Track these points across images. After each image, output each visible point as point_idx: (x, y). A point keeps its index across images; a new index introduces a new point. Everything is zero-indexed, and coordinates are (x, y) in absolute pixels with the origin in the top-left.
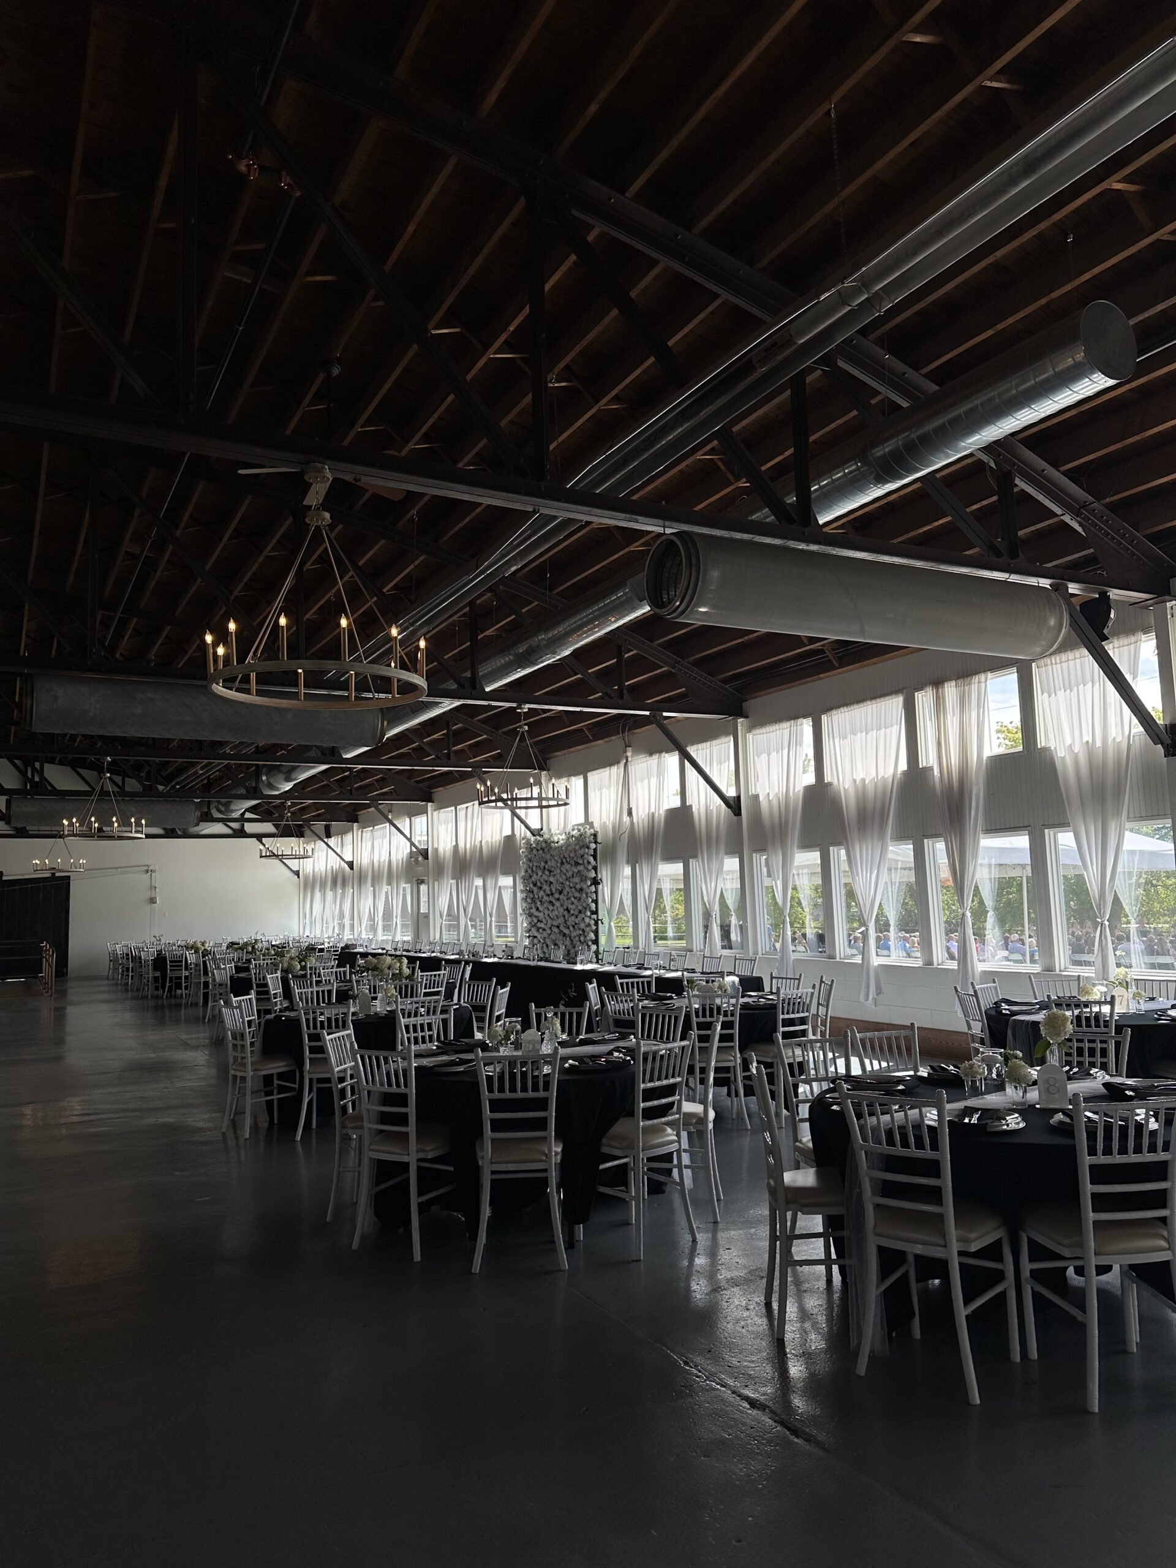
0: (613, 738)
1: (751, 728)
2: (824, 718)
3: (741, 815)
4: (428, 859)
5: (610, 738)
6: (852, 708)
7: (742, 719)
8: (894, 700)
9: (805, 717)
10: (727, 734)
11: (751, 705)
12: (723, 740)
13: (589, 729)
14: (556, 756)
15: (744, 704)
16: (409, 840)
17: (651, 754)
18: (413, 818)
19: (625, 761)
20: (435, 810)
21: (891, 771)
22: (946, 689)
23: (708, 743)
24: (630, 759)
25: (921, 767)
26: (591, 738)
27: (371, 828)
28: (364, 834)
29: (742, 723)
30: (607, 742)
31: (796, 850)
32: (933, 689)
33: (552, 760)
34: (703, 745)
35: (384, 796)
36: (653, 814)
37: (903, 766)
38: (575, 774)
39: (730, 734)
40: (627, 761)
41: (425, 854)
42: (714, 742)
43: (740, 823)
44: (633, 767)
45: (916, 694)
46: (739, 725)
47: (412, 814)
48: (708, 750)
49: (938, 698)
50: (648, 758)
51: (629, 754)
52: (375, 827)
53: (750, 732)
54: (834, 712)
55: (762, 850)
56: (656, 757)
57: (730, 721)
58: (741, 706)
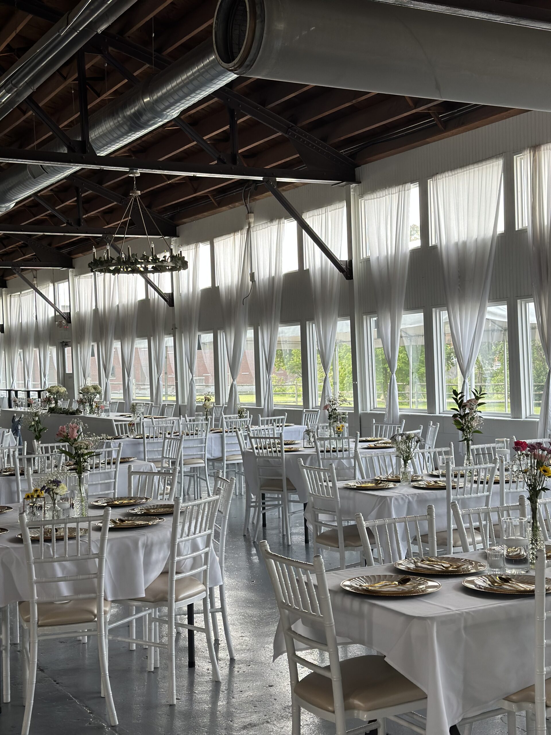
0: (237, 204)
1: (362, 195)
2: (431, 183)
3: (352, 279)
4: (70, 322)
5: (234, 204)
6: (456, 172)
7: (354, 185)
8: (494, 163)
9: (412, 182)
10: (340, 200)
11: (362, 171)
12: (338, 205)
13: (214, 196)
14: (185, 223)
15: (357, 170)
16: (53, 306)
17: (272, 220)
18: (56, 284)
19: (248, 227)
20: (76, 276)
21: (490, 233)
22: (543, 152)
23: (324, 209)
24: (252, 225)
25: (517, 229)
26: (216, 204)
27: (19, 293)
28: (12, 299)
29: (355, 189)
30: (231, 208)
31: (403, 312)
32: (530, 152)
33: (181, 226)
34: (320, 211)
35: (27, 262)
36: (273, 278)
37: (501, 228)
38: (203, 241)
39: (343, 200)
40: (249, 227)
41: (68, 317)
42: (329, 208)
43: (352, 286)
44: (255, 233)
45: (515, 157)
46: (352, 190)
47: (56, 279)
48: (324, 215)
49: (534, 161)
50: (269, 224)
51: (252, 220)
52: (22, 292)
53: (362, 197)
54: (439, 176)
55: (372, 312)
56: (276, 223)
57: (343, 186)
58: (354, 171)
